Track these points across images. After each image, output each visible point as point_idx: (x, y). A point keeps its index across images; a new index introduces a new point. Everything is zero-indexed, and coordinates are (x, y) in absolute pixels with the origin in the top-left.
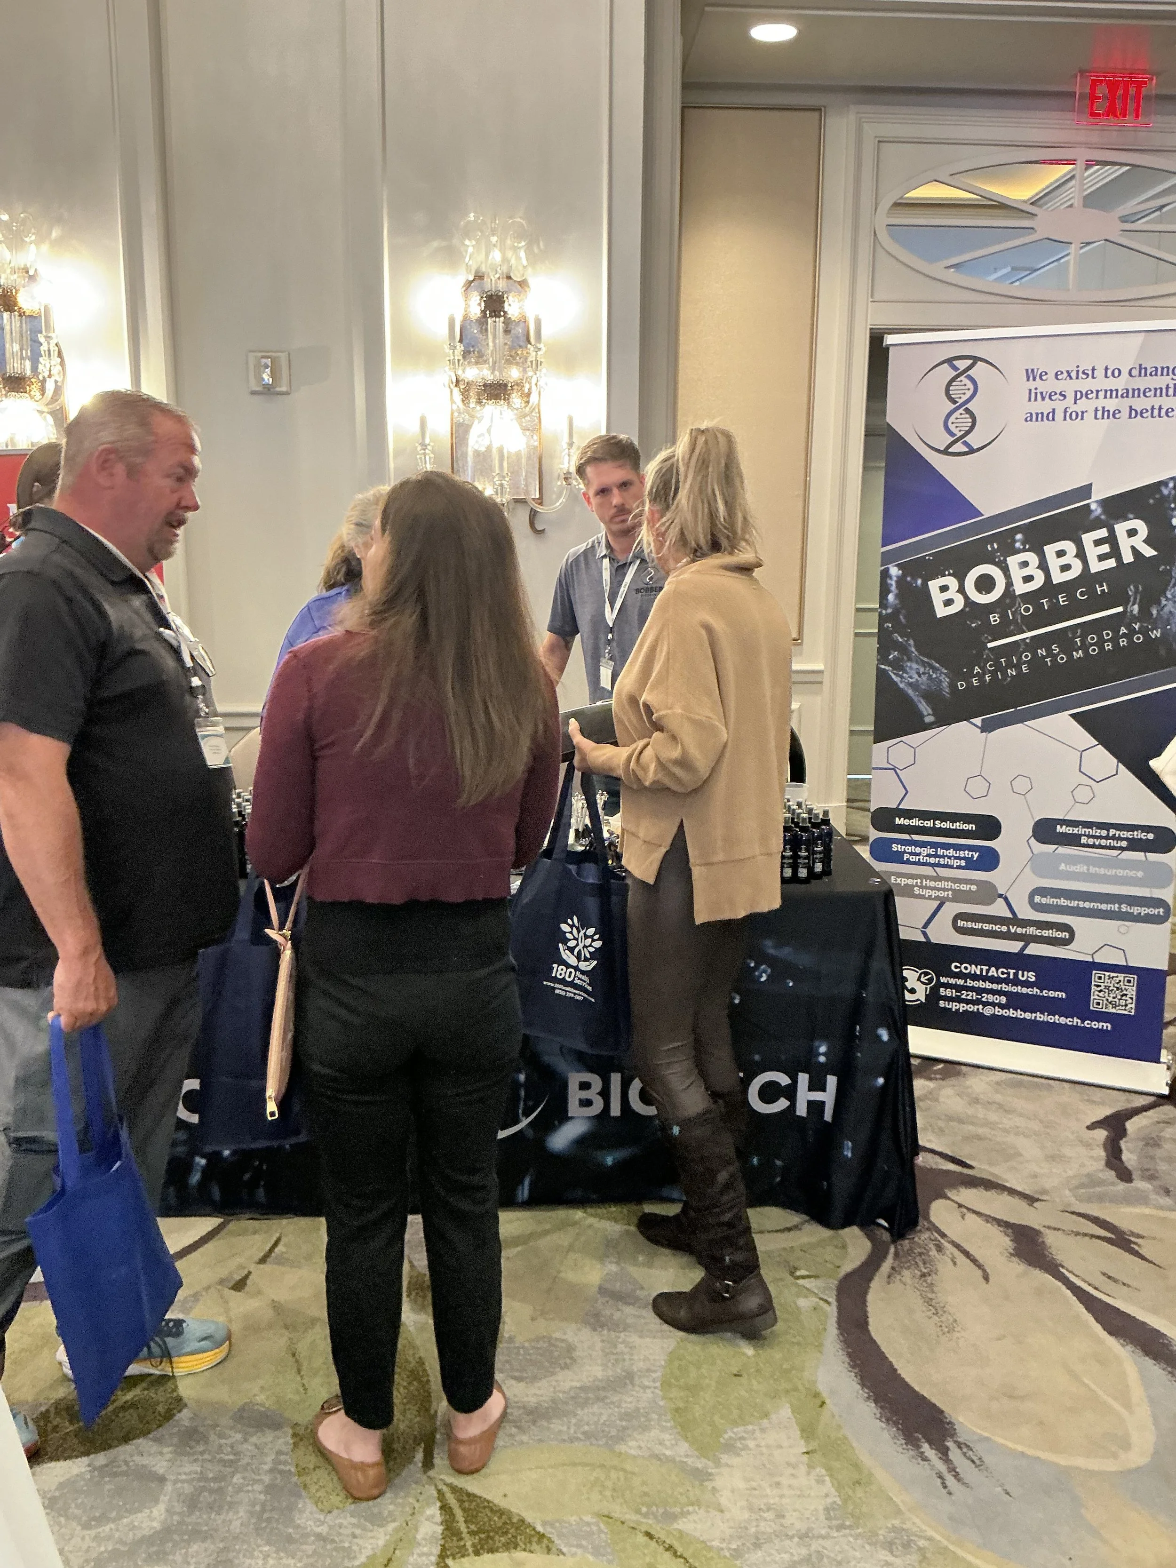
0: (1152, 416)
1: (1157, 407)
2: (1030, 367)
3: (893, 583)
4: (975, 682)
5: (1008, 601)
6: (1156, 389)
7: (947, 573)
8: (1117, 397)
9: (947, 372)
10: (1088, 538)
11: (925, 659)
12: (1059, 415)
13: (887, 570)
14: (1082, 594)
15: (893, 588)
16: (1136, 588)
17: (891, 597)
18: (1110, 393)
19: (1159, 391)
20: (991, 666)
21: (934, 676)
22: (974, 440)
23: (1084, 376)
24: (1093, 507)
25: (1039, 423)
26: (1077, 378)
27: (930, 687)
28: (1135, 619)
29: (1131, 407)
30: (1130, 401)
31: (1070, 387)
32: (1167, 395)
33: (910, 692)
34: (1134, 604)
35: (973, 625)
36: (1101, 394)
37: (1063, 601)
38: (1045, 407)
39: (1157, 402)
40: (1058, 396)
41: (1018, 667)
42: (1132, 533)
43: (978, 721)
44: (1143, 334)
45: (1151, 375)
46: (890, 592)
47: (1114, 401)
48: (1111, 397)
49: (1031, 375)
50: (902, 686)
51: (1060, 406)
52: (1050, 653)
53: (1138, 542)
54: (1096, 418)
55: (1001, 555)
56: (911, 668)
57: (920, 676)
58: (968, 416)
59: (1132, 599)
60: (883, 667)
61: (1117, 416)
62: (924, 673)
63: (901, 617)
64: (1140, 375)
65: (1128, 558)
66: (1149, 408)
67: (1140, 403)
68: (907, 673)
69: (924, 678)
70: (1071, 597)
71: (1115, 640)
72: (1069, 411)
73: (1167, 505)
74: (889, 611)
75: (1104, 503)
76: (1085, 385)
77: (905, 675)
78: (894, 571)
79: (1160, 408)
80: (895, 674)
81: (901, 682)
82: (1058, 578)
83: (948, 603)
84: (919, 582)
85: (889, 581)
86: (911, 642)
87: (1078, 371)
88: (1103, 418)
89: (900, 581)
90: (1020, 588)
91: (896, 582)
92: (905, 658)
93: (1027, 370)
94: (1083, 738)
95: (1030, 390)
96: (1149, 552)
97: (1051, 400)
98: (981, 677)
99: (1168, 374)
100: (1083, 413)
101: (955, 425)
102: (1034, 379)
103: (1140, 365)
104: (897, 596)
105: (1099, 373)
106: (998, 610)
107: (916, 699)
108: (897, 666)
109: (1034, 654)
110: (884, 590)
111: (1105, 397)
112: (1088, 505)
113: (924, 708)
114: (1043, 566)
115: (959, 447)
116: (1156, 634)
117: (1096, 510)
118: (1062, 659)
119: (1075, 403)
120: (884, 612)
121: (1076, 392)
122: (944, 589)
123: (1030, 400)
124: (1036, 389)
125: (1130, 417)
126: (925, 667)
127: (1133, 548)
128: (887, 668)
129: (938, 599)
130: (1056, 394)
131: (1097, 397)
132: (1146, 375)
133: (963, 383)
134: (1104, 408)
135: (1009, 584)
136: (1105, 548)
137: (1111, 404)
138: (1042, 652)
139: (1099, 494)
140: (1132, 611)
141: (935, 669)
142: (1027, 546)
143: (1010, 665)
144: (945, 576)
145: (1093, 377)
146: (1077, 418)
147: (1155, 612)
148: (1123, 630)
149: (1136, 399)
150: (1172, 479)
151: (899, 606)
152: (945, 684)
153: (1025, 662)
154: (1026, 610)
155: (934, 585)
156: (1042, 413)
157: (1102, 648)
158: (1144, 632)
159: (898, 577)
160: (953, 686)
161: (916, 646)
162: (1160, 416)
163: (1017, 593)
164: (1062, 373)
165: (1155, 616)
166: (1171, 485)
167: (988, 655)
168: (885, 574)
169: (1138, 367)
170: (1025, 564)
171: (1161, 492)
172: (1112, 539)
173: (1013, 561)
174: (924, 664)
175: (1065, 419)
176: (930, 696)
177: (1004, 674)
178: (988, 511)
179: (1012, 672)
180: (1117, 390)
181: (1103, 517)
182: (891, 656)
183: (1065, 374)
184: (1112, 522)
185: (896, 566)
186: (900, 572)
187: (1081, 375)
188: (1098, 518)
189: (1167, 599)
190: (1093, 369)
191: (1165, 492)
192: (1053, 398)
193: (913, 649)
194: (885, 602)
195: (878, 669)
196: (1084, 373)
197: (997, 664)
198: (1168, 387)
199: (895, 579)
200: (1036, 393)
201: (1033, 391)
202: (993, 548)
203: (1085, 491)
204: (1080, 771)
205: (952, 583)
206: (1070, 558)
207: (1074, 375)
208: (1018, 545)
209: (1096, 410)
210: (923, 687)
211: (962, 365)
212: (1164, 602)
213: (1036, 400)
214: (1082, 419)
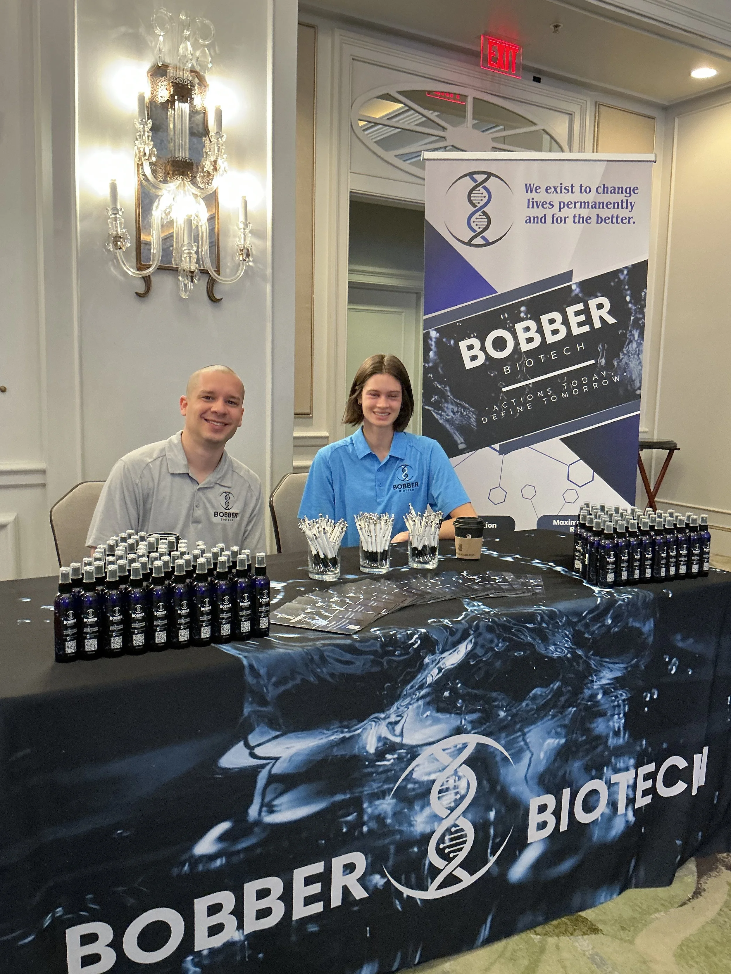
0: (612, 223)
1: (615, 216)
2: (528, 183)
3: (433, 343)
4: (494, 417)
5: (516, 356)
6: (614, 203)
7: (472, 336)
8: (588, 207)
9: (468, 183)
10: (570, 310)
11: (458, 401)
12: (549, 219)
13: (429, 332)
14: (567, 351)
15: (433, 347)
16: (603, 346)
17: (431, 354)
18: (584, 204)
19: (616, 204)
20: (505, 405)
21: (465, 414)
22: (490, 235)
23: (566, 191)
24: (574, 287)
25: (535, 224)
26: (561, 192)
27: (462, 422)
28: (602, 368)
29: (598, 215)
30: (597, 211)
31: (556, 198)
32: (622, 208)
33: (448, 426)
34: (601, 358)
35: (492, 375)
36: (578, 205)
37: (554, 357)
38: (539, 212)
39: (615, 212)
40: (548, 205)
41: (524, 405)
42: (600, 306)
43: (497, 446)
44: (606, 162)
45: (611, 193)
46: (431, 350)
47: (587, 210)
48: (585, 207)
49: (529, 188)
50: (441, 422)
51: (549, 212)
52: (546, 395)
53: (604, 313)
54: (574, 222)
55: (511, 323)
56: (447, 408)
57: (454, 414)
58: (484, 217)
59: (600, 354)
60: (427, 407)
61: (589, 221)
62: (457, 412)
63: (440, 369)
64: (604, 193)
65: (597, 325)
66: (610, 217)
67: (605, 213)
68: (445, 412)
69: (458, 415)
70: (559, 353)
71: (589, 384)
72: (556, 216)
73: (623, 287)
74: (431, 365)
75: (582, 284)
76: (567, 198)
77: (443, 413)
78: (434, 334)
79: (617, 217)
80: (436, 413)
81: (441, 419)
82: (551, 339)
83: (474, 358)
84: (452, 342)
85: (430, 342)
86: (447, 388)
87: (561, 187)
88: (579, 222)
89: (438, 341)
90: (525, 347)
91: (435, 342)
92: (443, 400)
93: (526, 185)
94: (570, 456)
95: (529, 200)
96: (611, 320)
97: (544, 208)
98: (498, 413)
99: (622, 193)
100: (565, 218)
101: (475, 223)
102: (531, 192)
103: (604, 185)
104: (436, 353)
105: (576, 189)
106: (509, 363)
107: (452, 431)
108: (438, 406)
109: (535, 395)
110: (427, 349)
111: (581, 207)
112: (570, 286)
113: (459, 439)
114: (540, 330)
115: (479, 241)
116: (617, 379)
117: (576, 290)
118: (554, 398)
119: (560, 211)
120: (427, 365)
121: (560, 203)
122: (470, 347)
123: (528, 207)
124: (533, 199)
125: (597, 222)
126: (458, 407)
127: (600, 317)
128: (430, 408)
129: (466, 355)
130: (546, 203)
131: (575, 207)
132: (607, 193)
133: (480, 192)
134: (580, 215)
135: (517, 344)
136: (582, 318)
137: (585, 212)
138: (540, 394)
139: (577, 278)
140: (600, 363)
141: (465, 408)
142: (529, 316)
143: (519, 404)
144: (471, 337)
145: (572, 192)
146: (561, 221)
147: (616, 364)
148: (595, 377)
149: (601, 210)
150: (626, 268)
151: (438, 361)
152: (473, 420)
153: (529, 402)
154: (529, 363)
155: (463, 345)
156: (537, 218)
157: (581, 390)
158: (609, 377)
159: (436, 338)
160: (479, 421)
161: (451, 391)
162: (617, 223)
163: (523, 351)
164: (550, 188)
165: (616, 366)
166: (625, 272)
167: (502, 397)
168: (427, 336)
169: (602, 186)
170: (527, 329)
171: (618, 278)
172: (586, 311)
173: (519, 327)
174: (457, 405)
175: (553, 222)
176: (463, 429)
177: (515, 410)
178: (501, 290)
179: (520, 409)
180: (588, 202)
181: (580, 295)
182: (433, 399)
183: (553, 189)
184: (586, 298)
185: (435, 330)
186: (438, 334)
187: (563, 190)
188: (577, 295)
189: (624, 354)
190: (572, 186)
191: (622, 277)
192: (545, 206)
193: (449, 394)
194: (427, 358)
195: (424, 409)
196: (565, 189)
197: (510, 404)
198: (622, 202)
199: (434, 340)
200: (533, 202)
201: (531, 200)
202: (505, 317)
203: (568, 275)
204: (568, 480)
205: (476, 342)
206: (558, 325)
207: (558, 190)
208: (522, 315)
209: (575, 216)
210: (457, 422)
211: (480, 178)
212: (622, 356)
213: (533, 207)
214: (565, 223)
